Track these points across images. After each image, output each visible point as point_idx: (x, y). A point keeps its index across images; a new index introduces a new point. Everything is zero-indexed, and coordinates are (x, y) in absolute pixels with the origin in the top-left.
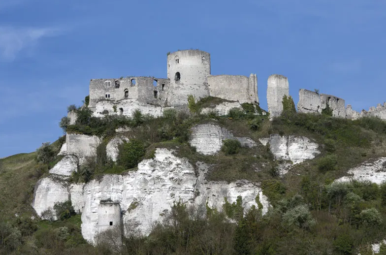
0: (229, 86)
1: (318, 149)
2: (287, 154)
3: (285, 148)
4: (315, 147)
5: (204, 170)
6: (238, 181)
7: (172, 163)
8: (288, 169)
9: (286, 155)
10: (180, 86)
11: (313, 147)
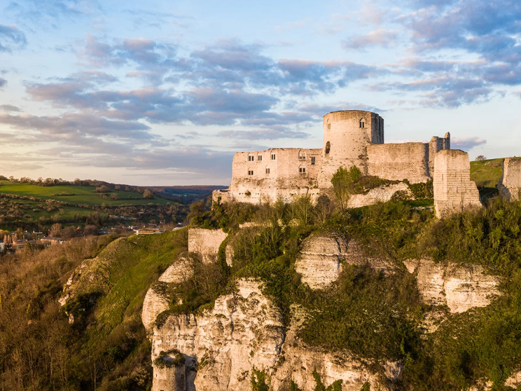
0: (394, 159)
1: (500, 288)
2: (443, 293)
3: (441, 282)
4: (495, 284)
5: (298, 320)
6: (339, 353)
7: (258, 302)
8: (439, 322)
9: (441, 295)
10: (330, 161)
11: (491, 282)
